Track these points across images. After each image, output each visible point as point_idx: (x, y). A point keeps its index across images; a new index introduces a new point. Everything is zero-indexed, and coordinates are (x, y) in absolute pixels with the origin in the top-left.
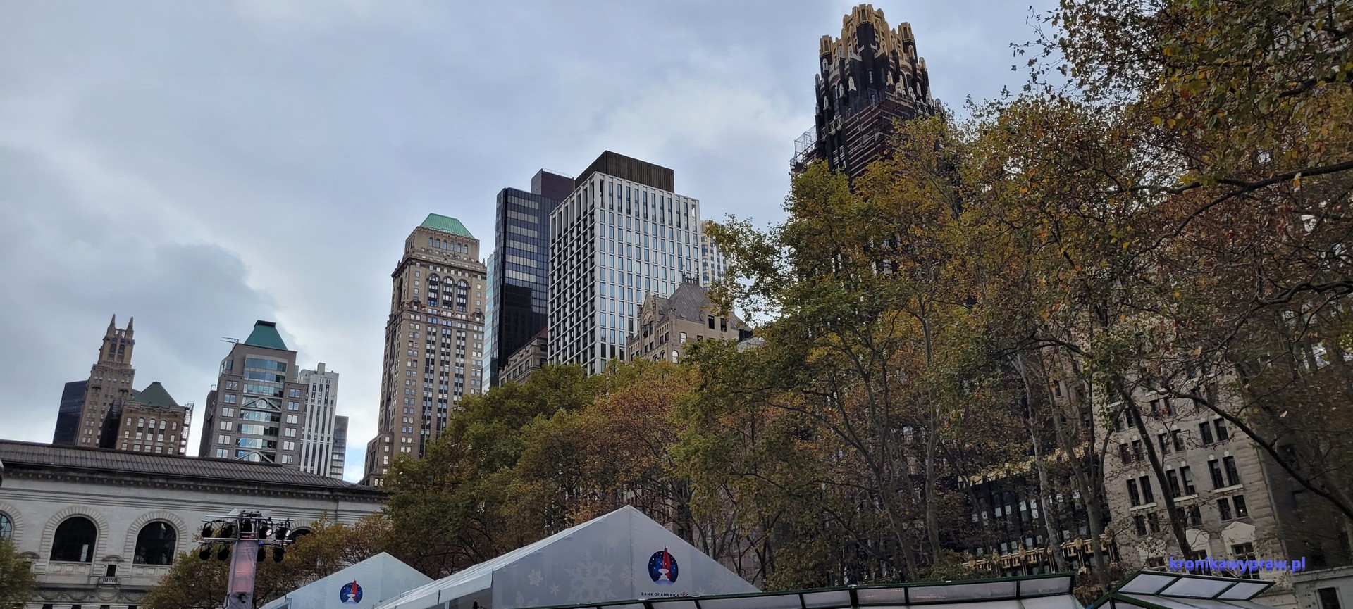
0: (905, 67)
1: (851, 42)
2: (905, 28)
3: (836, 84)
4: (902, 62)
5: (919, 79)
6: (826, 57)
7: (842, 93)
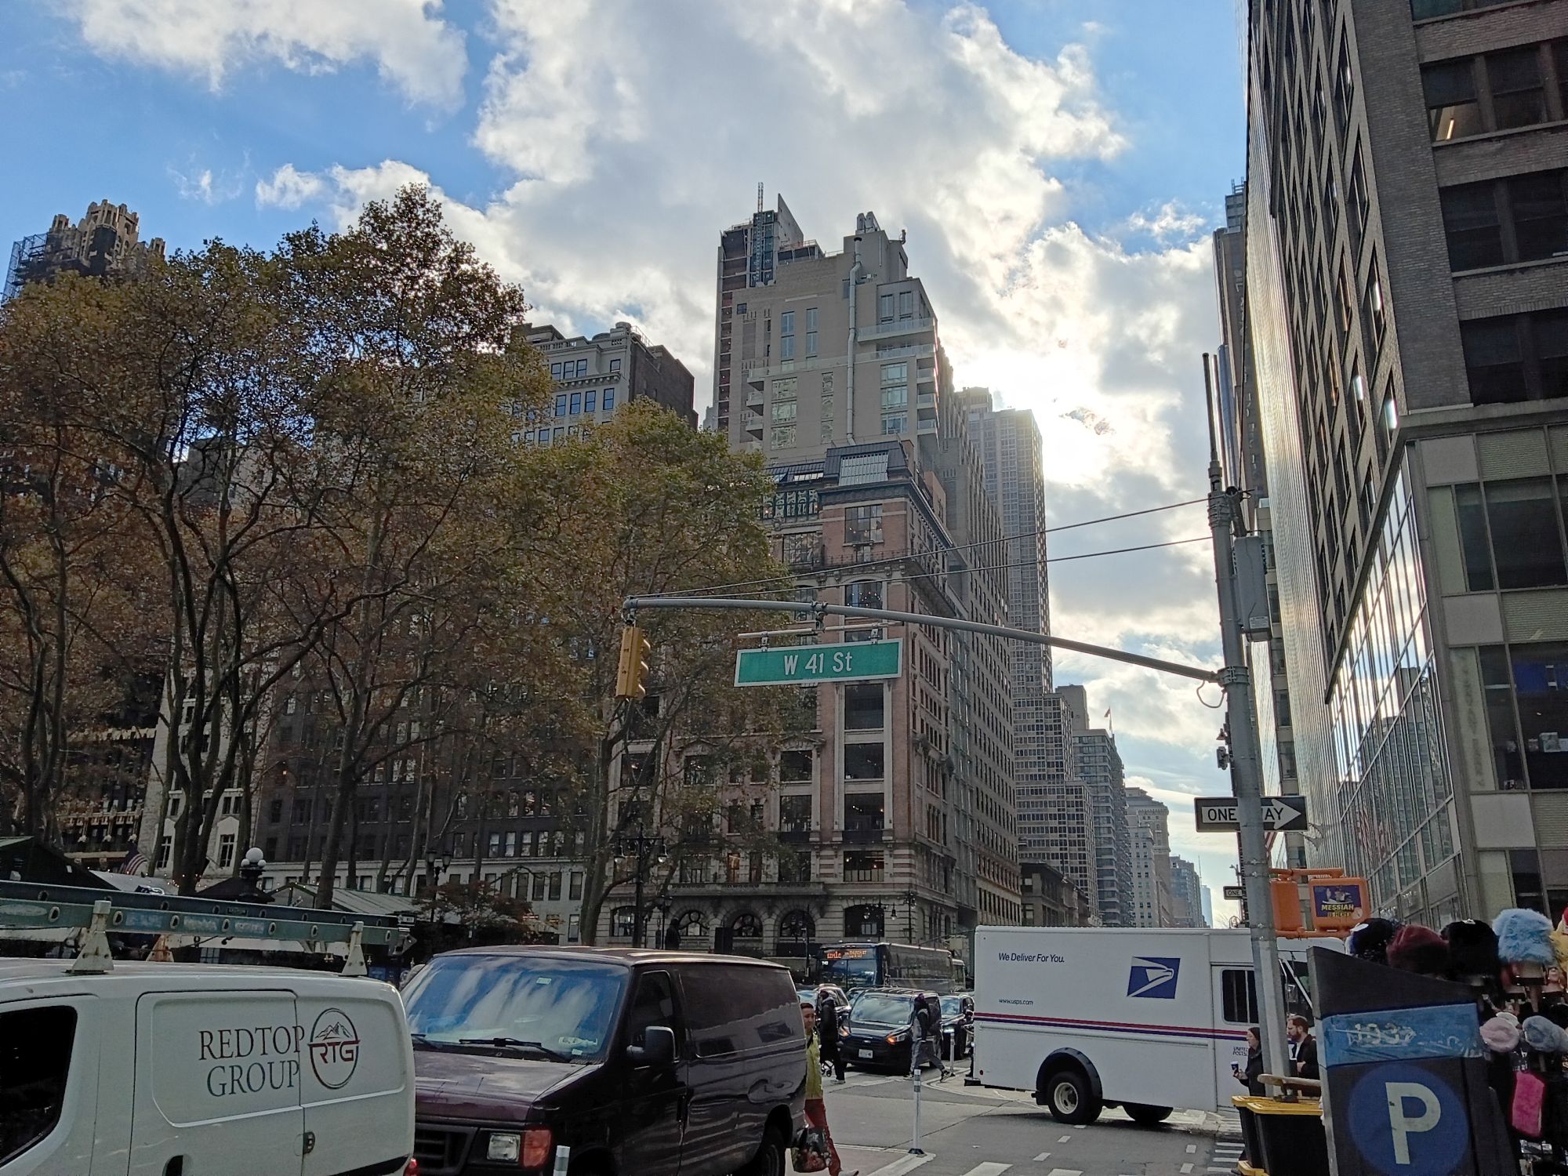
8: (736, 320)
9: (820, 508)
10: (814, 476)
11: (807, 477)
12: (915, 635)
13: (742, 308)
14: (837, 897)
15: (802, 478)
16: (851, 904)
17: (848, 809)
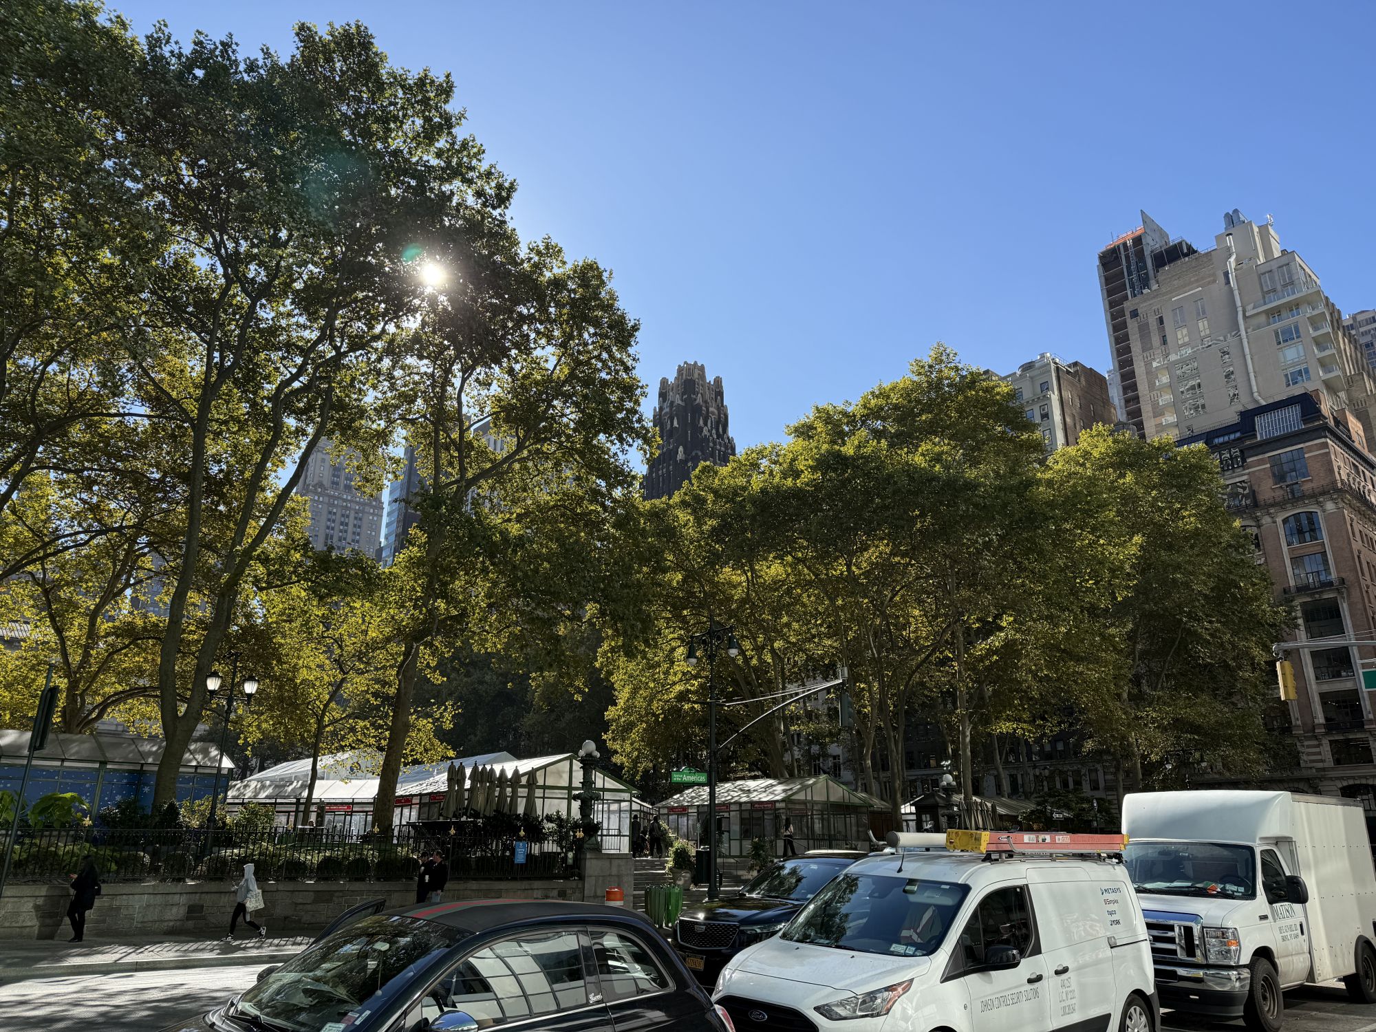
0: (713, 413)
2: (718, 381)
4: (711, 409)
5: (722, 422)
6: (663, 395)
8: (1132, 326)
9: (1244, 460)
10: (1232, 437)
11: (1226, 438)
12: (1359, 552)
13: (1135, 314)
14: (1331, 779)
15: (1221, 440)
16: (1345, 784)
17: (1324, 704)
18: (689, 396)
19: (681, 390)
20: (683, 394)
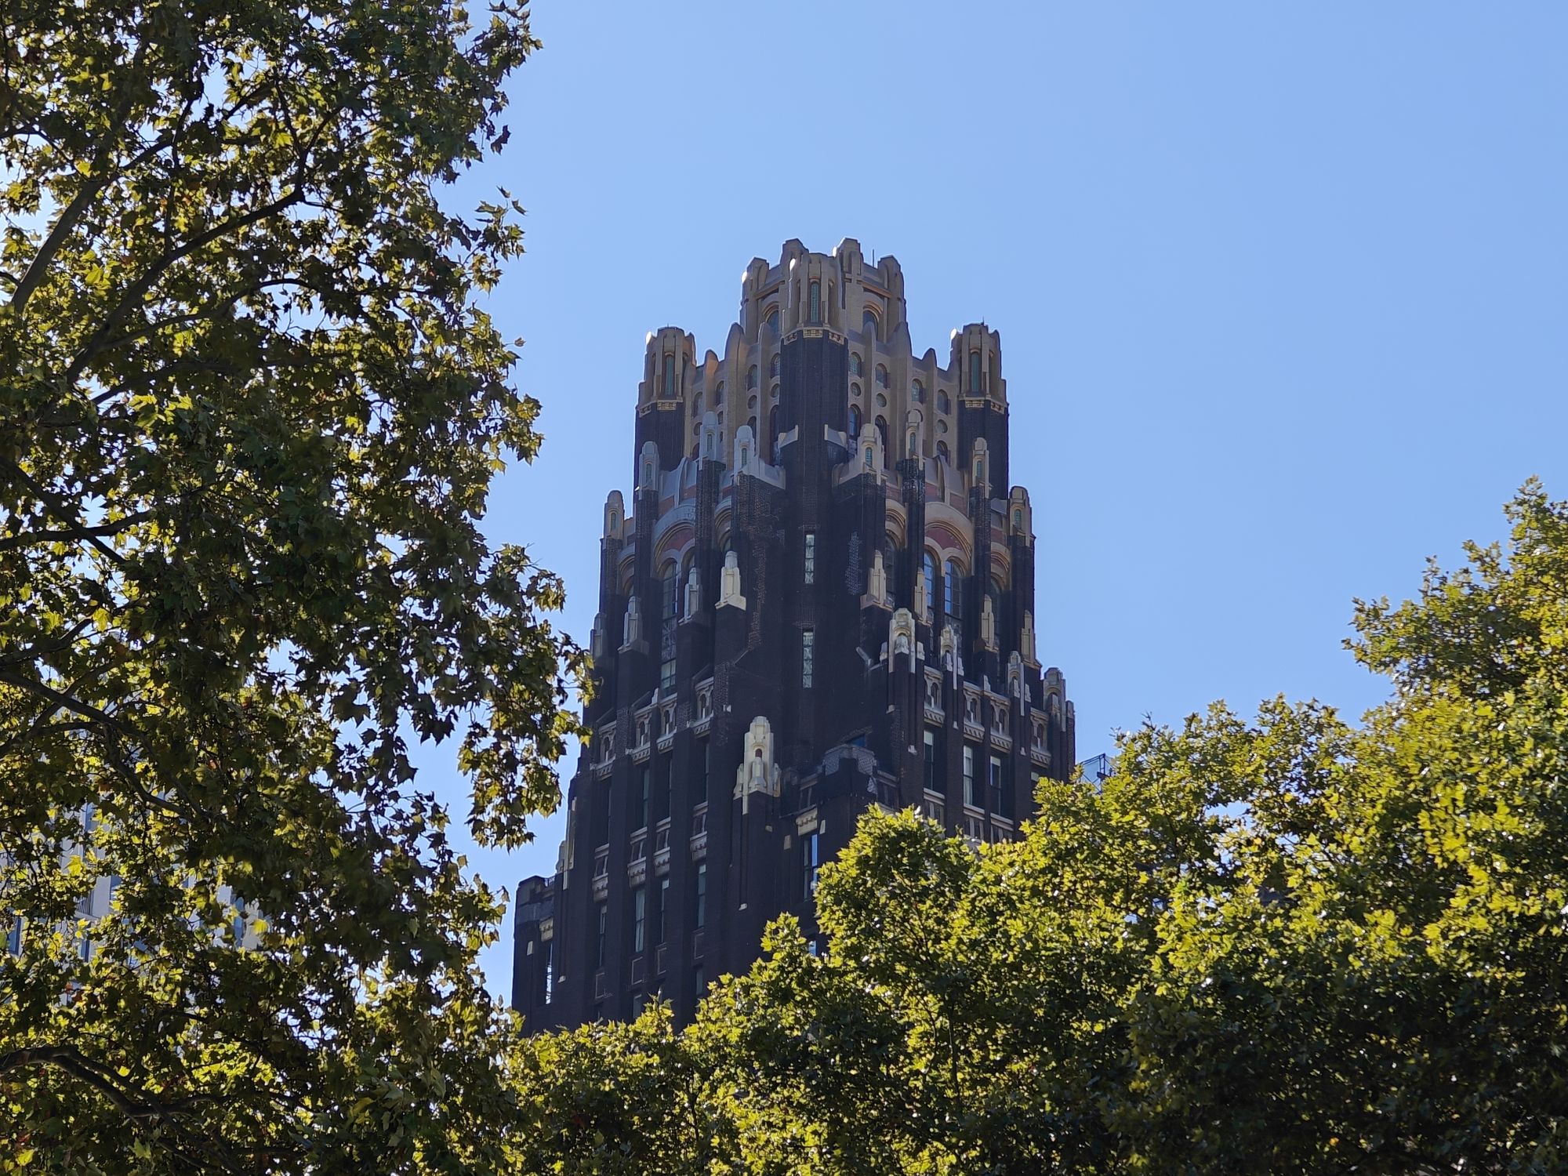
0: (947, 535)
1: (757, 391)
2: (978, 349)
3: (679, 556)
4: (933, 511)
5: (1000, 583)
6: (659, 427)
7: (692, 605)
18: (812, 435)
19: (766, 399)
20: (778, 421)
